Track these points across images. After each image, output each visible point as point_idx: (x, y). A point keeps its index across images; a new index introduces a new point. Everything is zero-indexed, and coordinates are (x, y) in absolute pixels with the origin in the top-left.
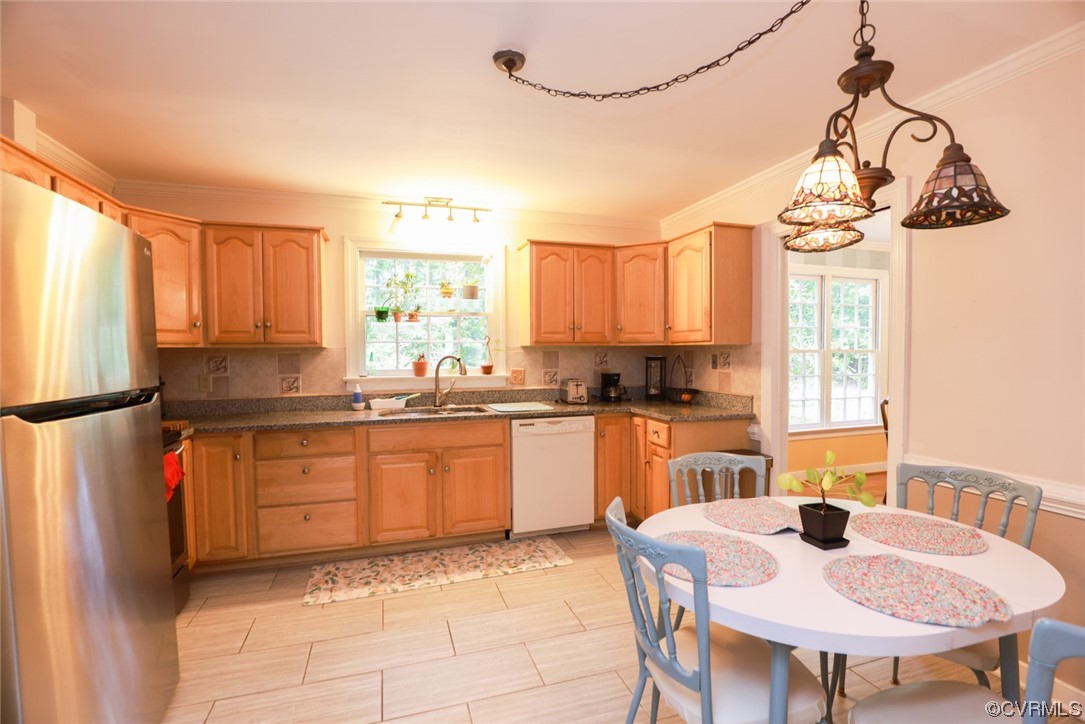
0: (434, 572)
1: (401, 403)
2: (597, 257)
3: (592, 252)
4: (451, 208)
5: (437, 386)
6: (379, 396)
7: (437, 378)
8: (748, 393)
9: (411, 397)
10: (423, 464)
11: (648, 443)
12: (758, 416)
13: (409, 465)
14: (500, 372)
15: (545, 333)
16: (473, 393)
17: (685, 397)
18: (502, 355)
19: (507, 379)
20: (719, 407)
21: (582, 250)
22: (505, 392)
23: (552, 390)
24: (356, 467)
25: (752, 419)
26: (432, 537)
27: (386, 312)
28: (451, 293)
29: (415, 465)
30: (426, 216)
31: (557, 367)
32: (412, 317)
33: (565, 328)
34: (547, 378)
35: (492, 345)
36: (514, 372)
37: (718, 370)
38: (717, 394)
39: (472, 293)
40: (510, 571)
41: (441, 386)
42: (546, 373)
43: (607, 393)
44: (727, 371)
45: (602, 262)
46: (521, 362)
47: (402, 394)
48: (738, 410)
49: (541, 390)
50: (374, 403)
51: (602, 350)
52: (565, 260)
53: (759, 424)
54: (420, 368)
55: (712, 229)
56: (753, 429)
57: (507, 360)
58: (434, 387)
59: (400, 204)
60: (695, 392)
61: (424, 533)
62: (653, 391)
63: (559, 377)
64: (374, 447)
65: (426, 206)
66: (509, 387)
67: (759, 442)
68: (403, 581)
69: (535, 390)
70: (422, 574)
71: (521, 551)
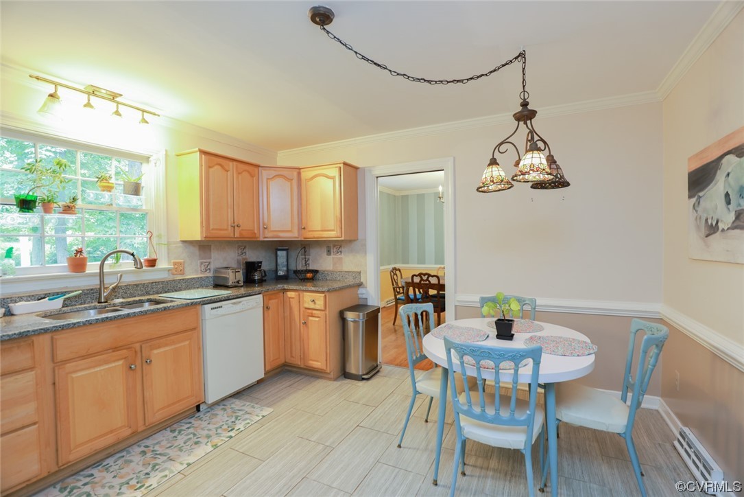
0: (157, 464)
1: (57, 304)
2: (249, 172)
3: (246, 167)
4: (118, 103)
5: (102, 281)
6: (21, 299)
7: (101, 274)
8: (356, 269)
9: (67, 296)
10: (121, 362)
11: (302, 310)
12: (364, 283)
13: (107, 366)
14: (162, 264)
15: (213, 229)
16: (137, 285)
17: (309, 275)
18: (164, 250)
19: (169, 270)
20: (335, 280)
21: (240, 165)
22: (167, 282)
23: (207, 277)
24: (37, 384)
25: (360, 285)
26: (134, 433)
27: (34, 201)
28: (112, 188)
29: (113, 365)
30: (88, 105)
31: (210, 258)
32: (68, 209)
33: (228, 225)
34: (203, 268)
35: (154, 240)
36: (175, 264)
37: (332, 256)
38: (332, 272)
39: (136, 190)
40: (232, 434)
41: (106, 281)
42: (202, 264)
43: (252, 276)
44: (340, 256)
45: (252, 176)
46: (182, 255)
47: (58, 294)
48: (350, 281)
49: (198, 278)
50: (18, 307)
51: (243, 244)
52: (227, 171)
53: (366, 288)
54: (78, 263)
55: (342, 166)
56: (361, 291)
57: (168, 254)
58: (99, 283)
59: (56, 84)
60: (316, 272)
61: (127, 432)
62: (281, 273)
63: (212, 267)
64: (61, 355)
65: (89, 94)
66: (171, 278)
67: (367, 299)
68: (132, 486)
69: (194, 278)
70: (147, 471)
71: (222, 416)
